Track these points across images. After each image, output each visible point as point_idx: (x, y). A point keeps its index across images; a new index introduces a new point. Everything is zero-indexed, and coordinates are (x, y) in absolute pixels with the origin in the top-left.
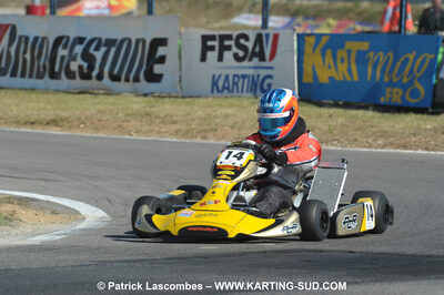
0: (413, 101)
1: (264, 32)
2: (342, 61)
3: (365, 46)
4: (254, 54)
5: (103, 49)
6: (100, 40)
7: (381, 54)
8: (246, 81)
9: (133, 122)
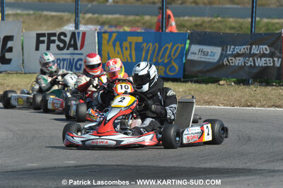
0: (171, 74)
2: (126, 49)
3: (140, 39)
4: (70, 46)
7: (151, 44)
8: (65, 62)
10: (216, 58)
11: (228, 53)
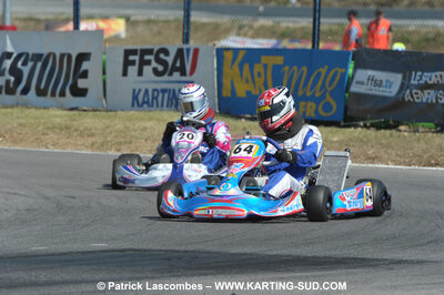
0: (325, 115)
1: (185, 47)
2: (259, 74)
3: (279, 60)
4: (174, 69)
5: (30, 64)
6: (28, 54)
7: (295, 68)
8: (166, 95)
9: (52, 135)
10: (394, 90)
11: (412, 82)
